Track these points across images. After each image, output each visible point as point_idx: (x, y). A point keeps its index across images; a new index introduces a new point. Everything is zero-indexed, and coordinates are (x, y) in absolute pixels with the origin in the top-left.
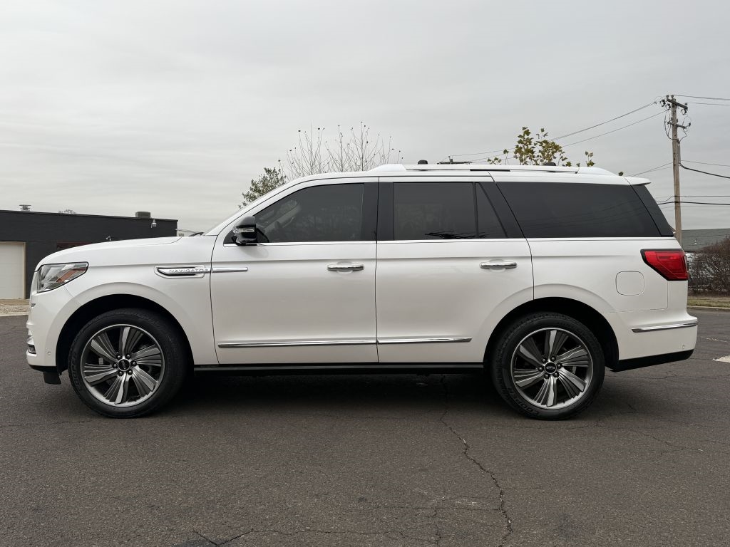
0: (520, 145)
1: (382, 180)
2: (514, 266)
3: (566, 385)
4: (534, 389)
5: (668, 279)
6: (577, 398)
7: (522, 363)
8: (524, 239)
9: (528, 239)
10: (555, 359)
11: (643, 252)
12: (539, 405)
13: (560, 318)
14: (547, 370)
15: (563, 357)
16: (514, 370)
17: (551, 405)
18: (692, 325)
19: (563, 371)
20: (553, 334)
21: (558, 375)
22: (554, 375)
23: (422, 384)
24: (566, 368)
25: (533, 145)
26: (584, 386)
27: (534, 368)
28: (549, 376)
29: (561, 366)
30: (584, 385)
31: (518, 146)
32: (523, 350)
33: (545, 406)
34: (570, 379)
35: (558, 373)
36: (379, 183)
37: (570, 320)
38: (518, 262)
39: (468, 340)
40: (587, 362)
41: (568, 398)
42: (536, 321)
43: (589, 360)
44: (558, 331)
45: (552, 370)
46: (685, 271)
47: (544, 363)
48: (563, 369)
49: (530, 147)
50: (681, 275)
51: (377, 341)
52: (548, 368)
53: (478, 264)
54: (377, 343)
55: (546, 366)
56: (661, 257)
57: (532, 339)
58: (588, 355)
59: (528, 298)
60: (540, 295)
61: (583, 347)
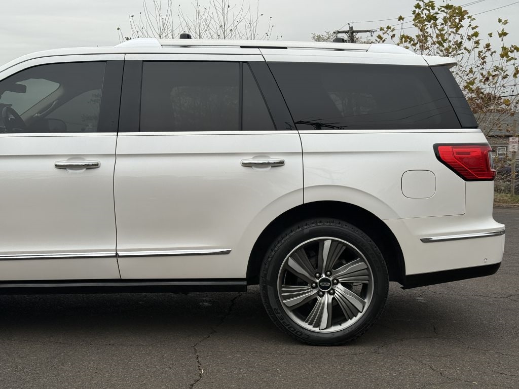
0: (418, 11)
1: (129, 57)
2: (281, 163)
3: (342, 304)
4: (306, 309)
5: (466, 179)
6: (355, 320)
7: (292, 279)
8: (296, 132)
9: (300, 132)
10: (331, 274)
11: (436, 147)
12: (311, 328)
13: (335, 225)
14: (321, 287)
15: (339, 271)
16: (280, 287)
17: (326, 328)
18: (498, 234)
19: (340, 288)
20: (327, 244)
21: (334, 293)
22: (329, 292)
23: (206, 304)
24: (343, 284)
25: (436, 10)
26: (363, 306)
27: (306, 284)
28: (324, 293)
29: (338, 282)
30: (364, 304)
31: (415, 11)
32: (292, 263)
33: (317, 329)
34: (348, 296)
35: (334, 290)
36: (124, 61)
37: (347, 228)
38: (286, 159)
39: (227, 253)
40: (367, 277)
41: (345, 320)
42: (307, 229)
43: (369, 275)
44: (333, 241)
45: (327, 287)
46: (488, 170)
47: (318, 278)
48: (340, 286)
49: (432, 12)
50: (483, 175)
51: (117, 254)
52: (321, 284)
53: (238, 161)
54: (117, 256)
55: (320, 282)
56: (458, 153)
57: (303, 250)
58: (367, 269)
59: (296, 201)
60: (311, 197)
61: (362, 260)
